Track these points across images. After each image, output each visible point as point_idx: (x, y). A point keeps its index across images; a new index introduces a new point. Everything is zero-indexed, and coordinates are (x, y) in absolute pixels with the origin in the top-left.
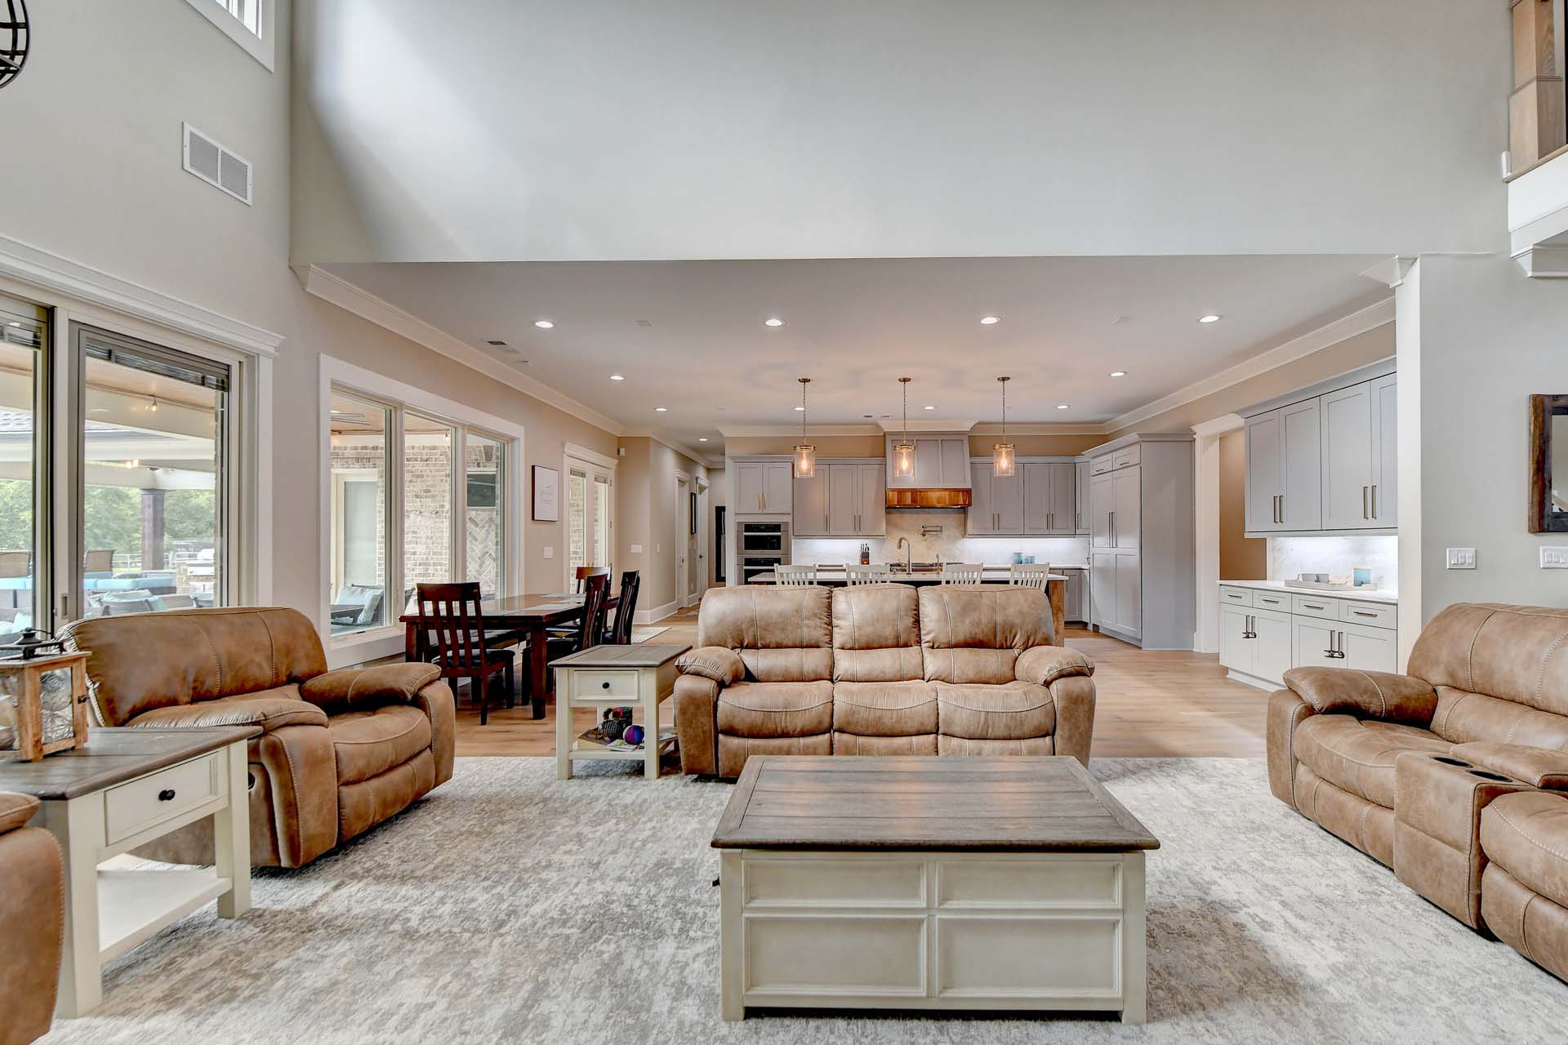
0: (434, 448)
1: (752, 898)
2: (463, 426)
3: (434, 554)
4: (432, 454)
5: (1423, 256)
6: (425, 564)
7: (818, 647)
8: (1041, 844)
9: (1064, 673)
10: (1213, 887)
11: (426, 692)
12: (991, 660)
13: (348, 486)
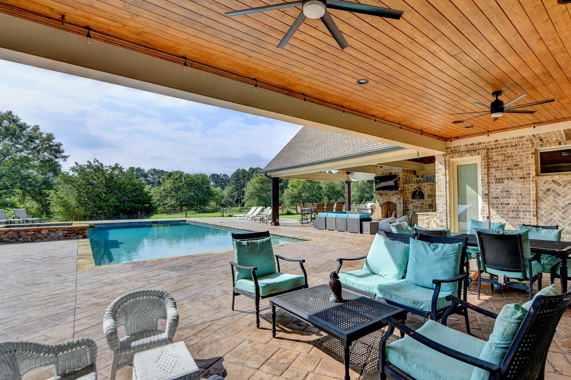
0: (522, 137)
3: (523, 204)
4: (519, 142)
6: (516, 211)
13: (459, 167)
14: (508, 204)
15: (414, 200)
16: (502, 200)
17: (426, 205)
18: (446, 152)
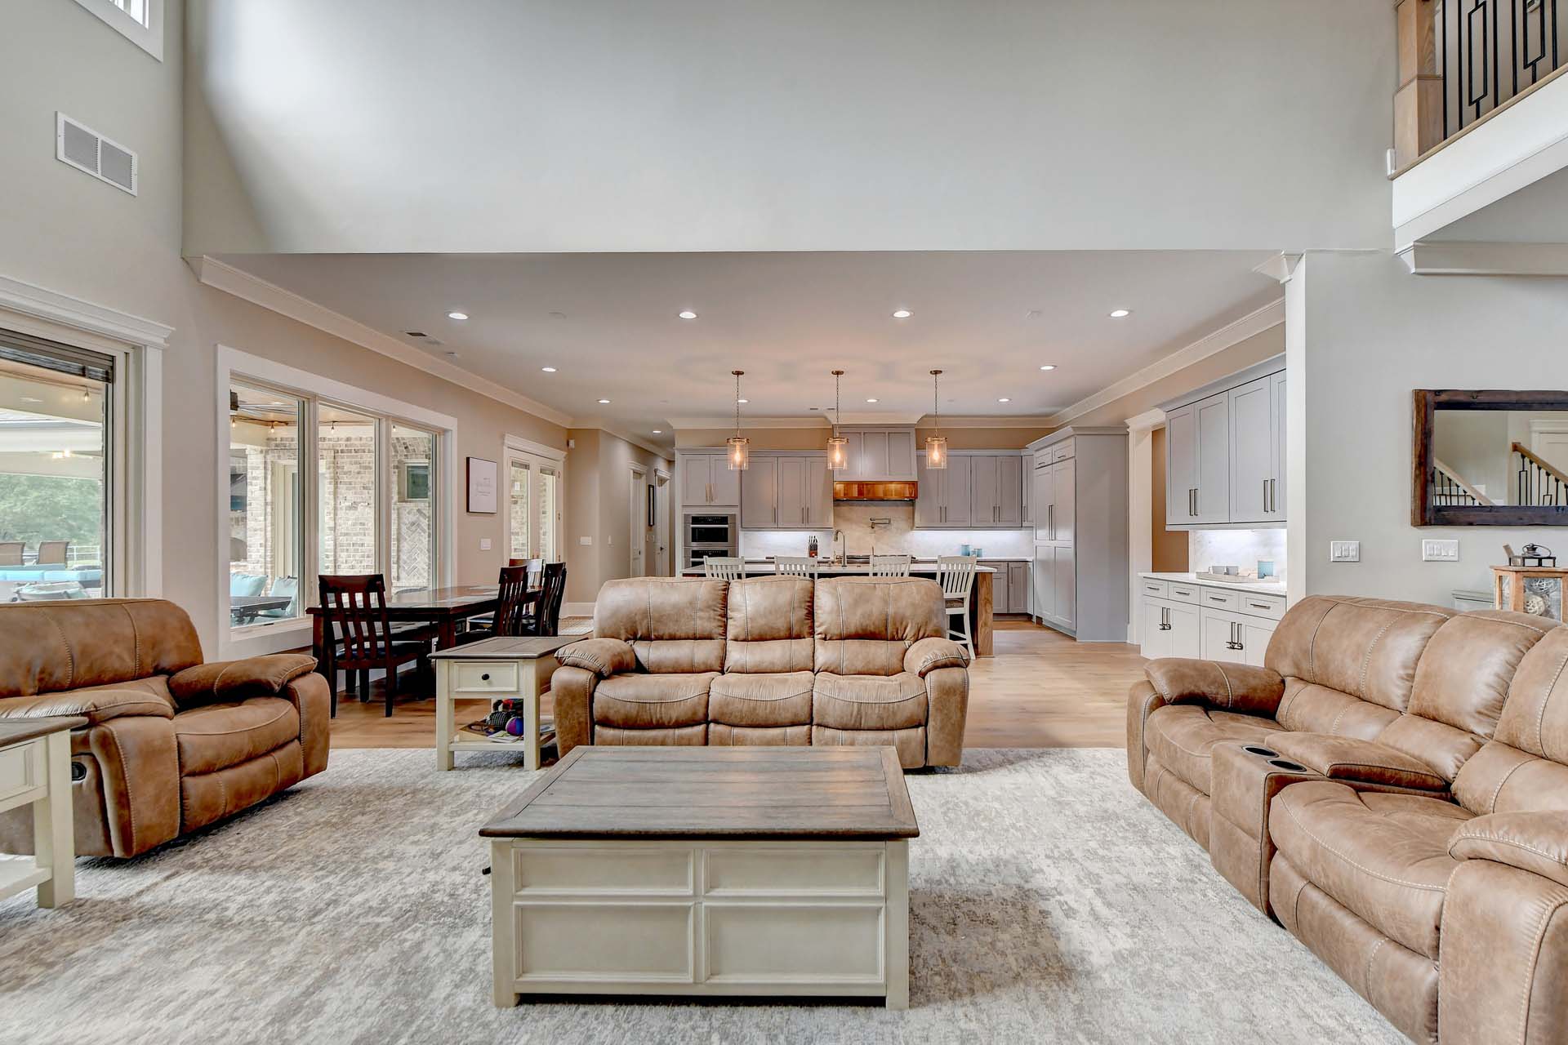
1: (524, 886)
2: (388, 417)
5: (1309, 252)
7: (711, 639)
8: (802, 831)
9: (939, 664)
10: (1038, 876)
11: (295, 685)
12: (880, 652)
14: (362, 545)
16: (354, 538)
18: (268, 445)
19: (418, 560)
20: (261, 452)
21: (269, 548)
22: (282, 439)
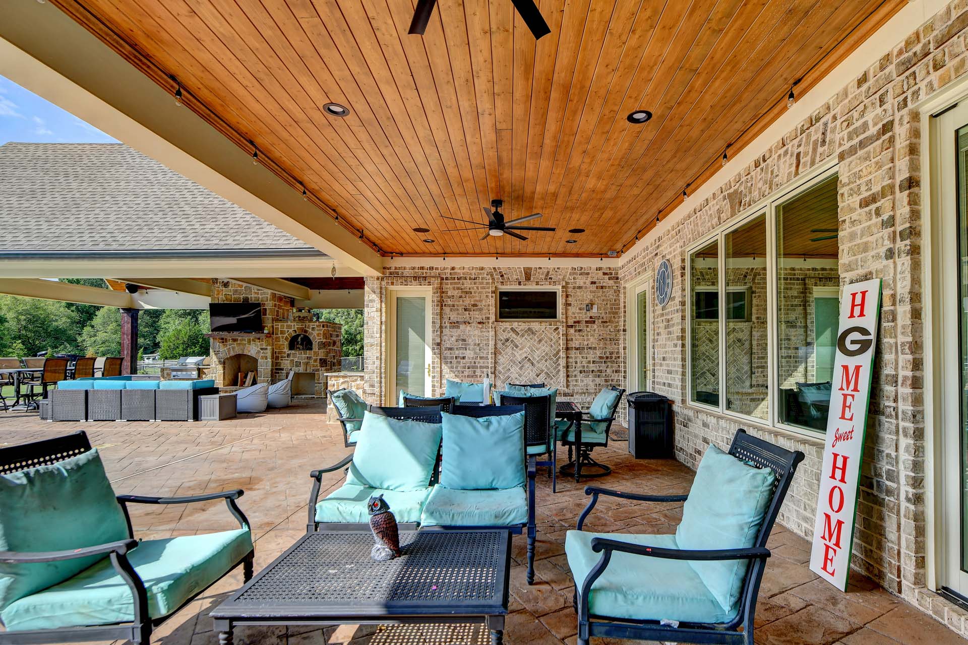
0: (482, 269)
3: (481, 358)
4: (479, 274)
6: (473, 367)
13: (399, 301)
14: (464, 358)
15: (293, 351)
16: (457, 352)
17: (315, 361)
18: (383, 273)
19: (512, 370)
20: (378, 279)
21: (383, 361)
22: (396, 268)
